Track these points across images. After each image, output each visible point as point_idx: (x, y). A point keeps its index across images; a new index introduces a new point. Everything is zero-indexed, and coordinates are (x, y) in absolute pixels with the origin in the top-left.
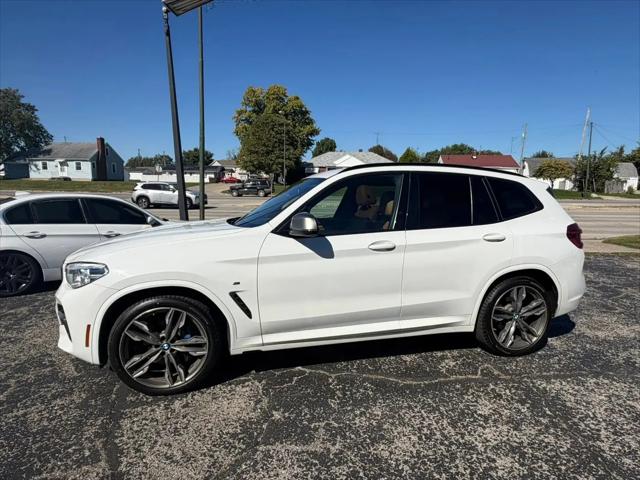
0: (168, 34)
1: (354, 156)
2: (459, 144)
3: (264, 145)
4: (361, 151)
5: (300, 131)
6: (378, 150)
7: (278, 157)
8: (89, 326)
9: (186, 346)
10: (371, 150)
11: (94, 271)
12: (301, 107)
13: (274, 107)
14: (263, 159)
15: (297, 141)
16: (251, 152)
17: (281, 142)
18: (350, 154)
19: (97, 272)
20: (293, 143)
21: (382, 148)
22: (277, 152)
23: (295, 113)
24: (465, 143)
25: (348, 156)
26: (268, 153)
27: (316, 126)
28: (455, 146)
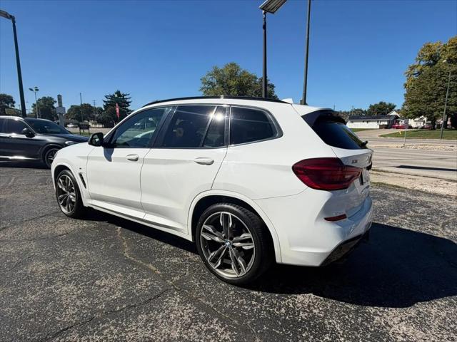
0: (265, 27)
16: (413, 102)
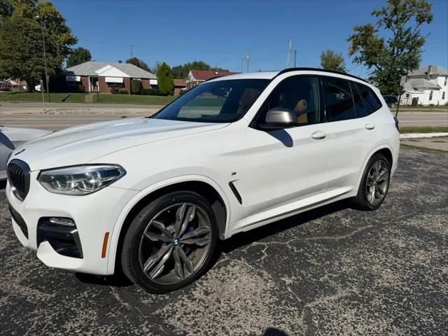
1: (114, 66)
2: (198, 61)
3: (19, 50)
4: (120, 62)
5: (57, 39)
6: (135, 62)
7: (37, 64)
8: (107, 234)
9: (193, 238)
10: (128, 62)
11: (106, 173)
12: (56, 14)
13: (25, 11)
14: (19, 66)
15: (55, 49)
17: (39, 49)
18: (111, 65)
19: (112, 174)
20: (51, 50)
21: (138, 60)
22: (35, 58)
23: (49, 20)
24: (203, 61)
25: (109, 67)
26: (24, 59)
27: (74, 34)
28: (195, 63)
